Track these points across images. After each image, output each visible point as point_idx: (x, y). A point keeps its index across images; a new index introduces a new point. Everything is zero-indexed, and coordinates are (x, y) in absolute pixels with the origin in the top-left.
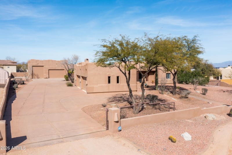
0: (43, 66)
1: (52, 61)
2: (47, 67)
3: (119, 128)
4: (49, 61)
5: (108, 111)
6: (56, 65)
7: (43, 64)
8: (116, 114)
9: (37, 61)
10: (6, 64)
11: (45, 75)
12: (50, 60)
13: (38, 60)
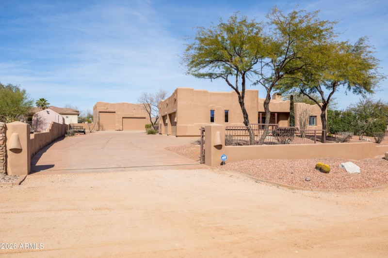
0: (115, 112)
1: (128, 104)
2: (120, 114)
3: (223, 158)
4: (123, 104)
5: (204, 131)
6: (134, 111)
7: (114, 109)
8: (218, 132)
9: (106, 104)
10: (65, 113)
11: (117, 125)
12: (125, 103)
13: (108, 104)
